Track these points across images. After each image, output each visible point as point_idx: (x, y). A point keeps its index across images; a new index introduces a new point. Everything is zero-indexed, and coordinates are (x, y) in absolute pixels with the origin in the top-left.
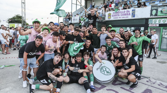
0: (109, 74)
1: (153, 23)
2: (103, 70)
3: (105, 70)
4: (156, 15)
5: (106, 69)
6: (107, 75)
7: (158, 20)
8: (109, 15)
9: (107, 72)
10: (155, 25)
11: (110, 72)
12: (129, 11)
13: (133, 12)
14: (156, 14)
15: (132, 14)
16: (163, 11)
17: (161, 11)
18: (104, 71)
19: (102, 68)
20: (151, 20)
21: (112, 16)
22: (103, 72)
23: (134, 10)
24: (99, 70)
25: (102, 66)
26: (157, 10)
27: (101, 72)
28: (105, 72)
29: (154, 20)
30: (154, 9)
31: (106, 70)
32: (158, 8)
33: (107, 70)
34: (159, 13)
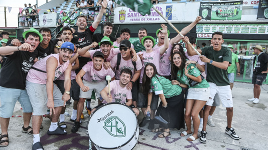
0: (121, 134)
1: (204, 32)
2: (110, 124)
3: (114, 124)
4: (208, 18)
5: (117, 123)
6: (116, 136)
7: (212, 26)
8: (122, 14)
9: (118, 130)
10: (208, 36)
11: (123, 130)
12: (161, 8)
13: (168, 10)
14: (208, 16)
15: (167, 13)
16: (219, 12)
17: (217, 13)
18: (111, 126)
19: (109, 120)
20: (200, 25)
21: (127, 15)
22: (109, 129)
23: (170, 7)
24: (103, 122)
25: (112, 115)
26: (210, 10)
27: (104, 128)
28: (114, 129)
29: (205, 26)
30: (204, 7)
31: (116, 126)
32: (211, 6)
33: (120, 125)
34: (213, 16)
